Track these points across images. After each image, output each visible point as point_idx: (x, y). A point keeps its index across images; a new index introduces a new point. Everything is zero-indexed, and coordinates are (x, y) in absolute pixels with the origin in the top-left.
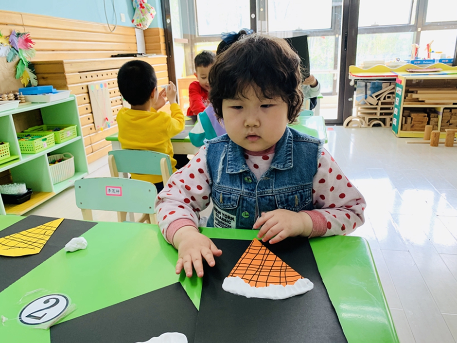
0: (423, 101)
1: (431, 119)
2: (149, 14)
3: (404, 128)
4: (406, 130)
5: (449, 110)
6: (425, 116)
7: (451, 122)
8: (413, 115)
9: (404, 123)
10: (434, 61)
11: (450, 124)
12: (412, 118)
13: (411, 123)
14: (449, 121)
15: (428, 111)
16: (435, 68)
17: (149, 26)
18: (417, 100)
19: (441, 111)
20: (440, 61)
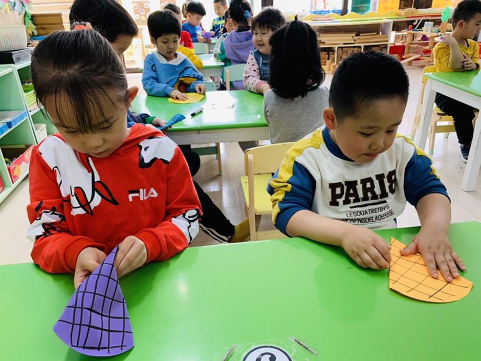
0: (324, 43)
1: (330, 56)
5: (341, 49)
6: (326, 54)
10: (329, 11)
14: (341, 57)
15: (327, 50)
16: (330, 17)
19: (336, 49)
20: (333, 11)
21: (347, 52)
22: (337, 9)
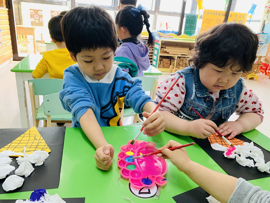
0: (168, 53)
1: (172, 62)
3: (160, 67)
4: (160, 68)
5: (179, 58)
6: (169, 61)
7: (180, 64)
8: (164, 60)
9: (159, 64)
10: (169, 32)
11: (180, 65)
12: (163, 61)
13: (163, 64)
15: (169, 58)
16: (170, 36)
18: (166, 52)
19: (176, 58)
20: (172, 32)
21: (183, 61)
22: (175, 31)
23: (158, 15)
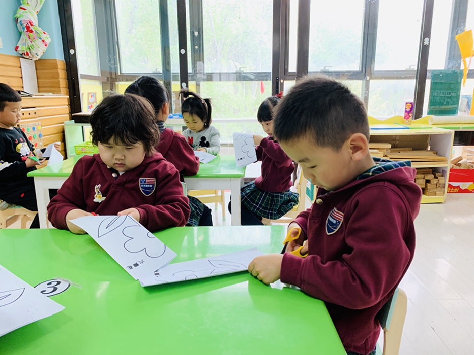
2: (41, 41)
17: (42, 57)
23: (371, 80)
